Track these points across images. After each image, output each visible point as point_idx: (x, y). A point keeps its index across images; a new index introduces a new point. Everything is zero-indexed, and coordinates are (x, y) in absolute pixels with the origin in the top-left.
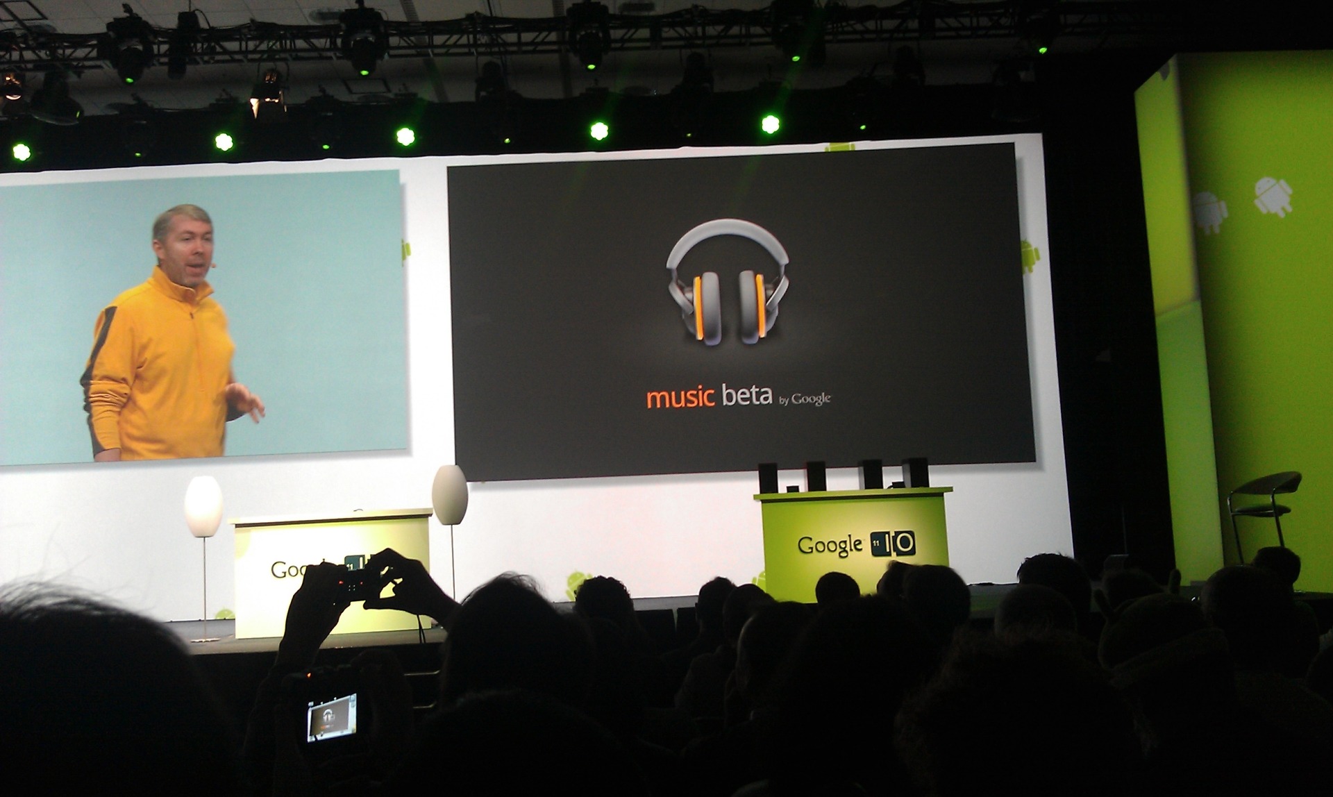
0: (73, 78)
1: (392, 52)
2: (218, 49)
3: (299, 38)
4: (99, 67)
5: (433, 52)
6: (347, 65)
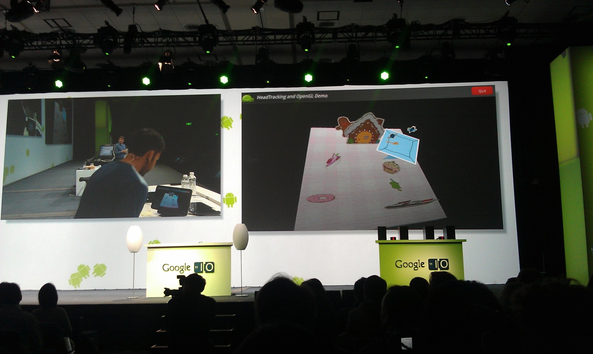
1: (220, 43)
2: (145, 41)
3: (180, 37)
4: (94, 48)
5: (237, 43)
6: (200, 49)
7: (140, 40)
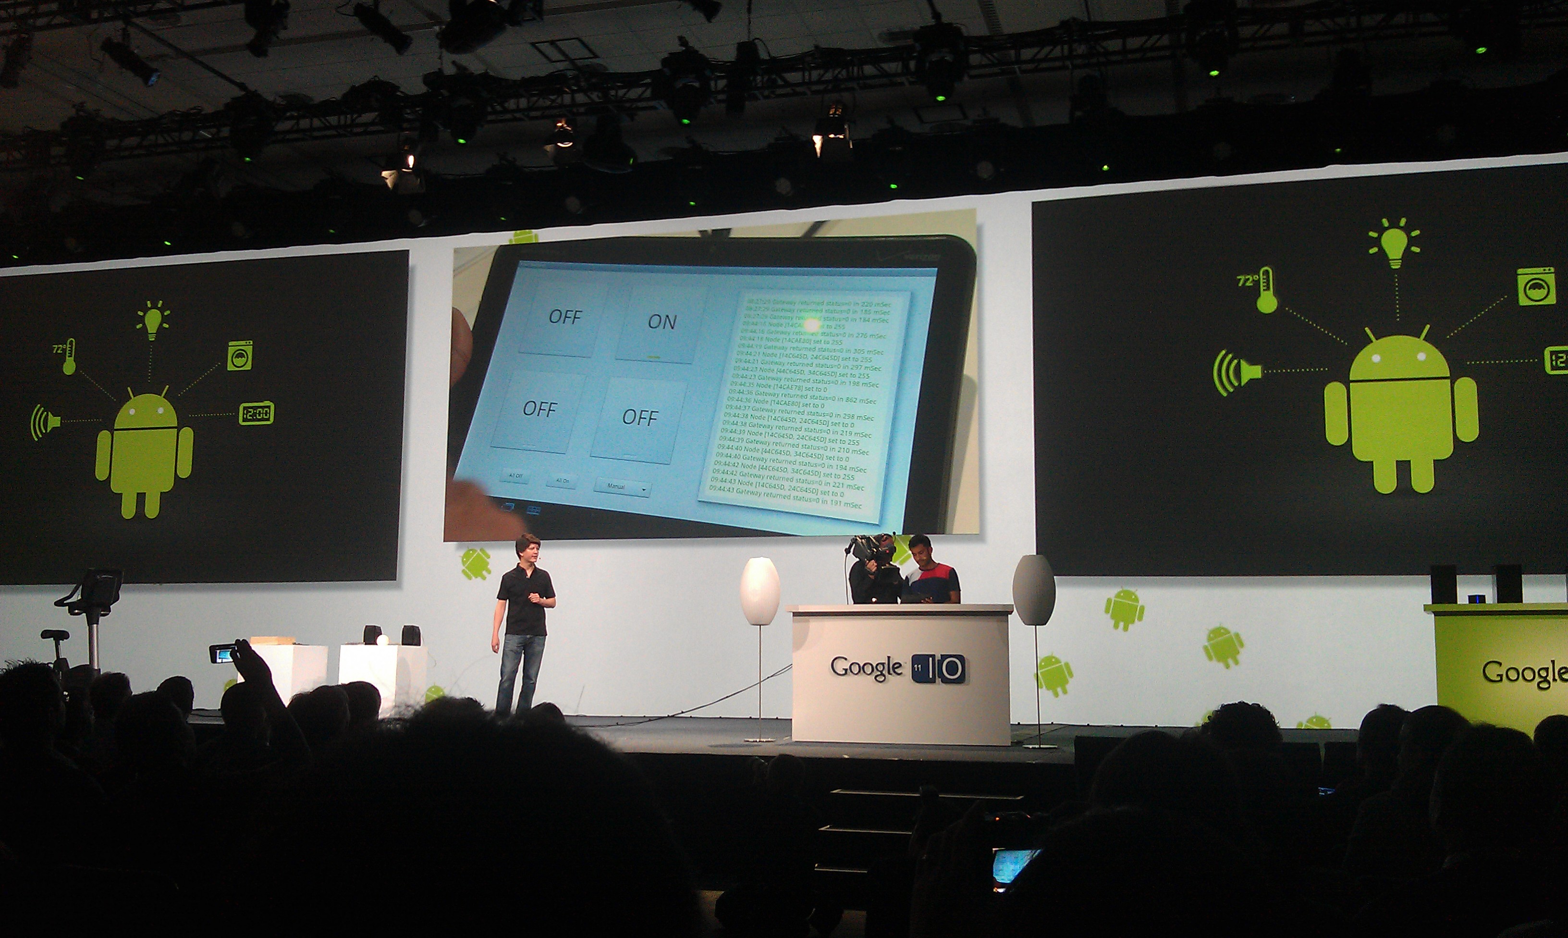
0: (625, 122)
1: (972, 72)
2: (780, 82)
3: (866, 63)
4: (653, 108)
5: (1020, 68)
6: (920, 90)
7: (765, 79)
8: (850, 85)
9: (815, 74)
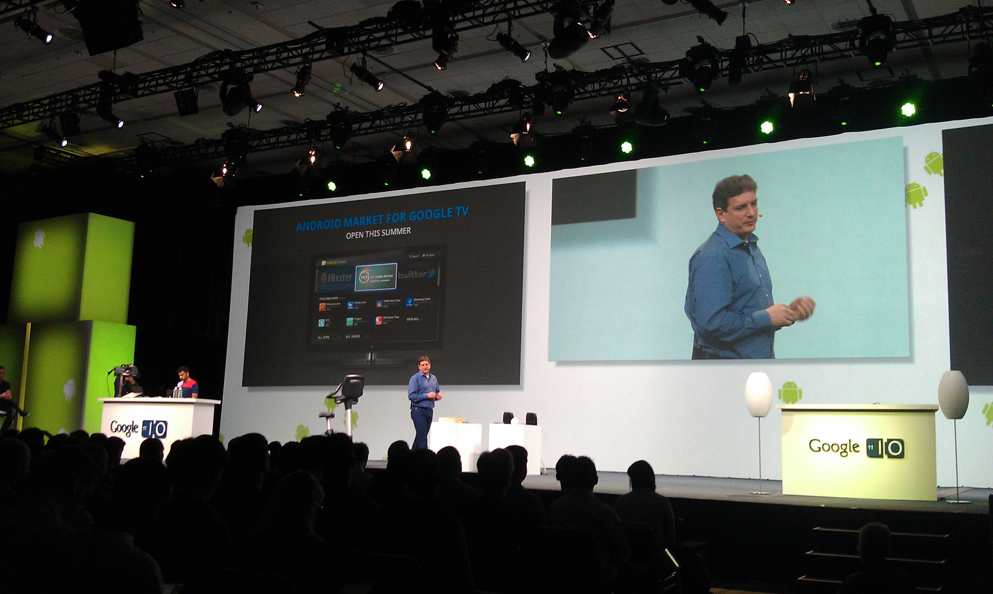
0: (662, 93)
1: (899, 46)
2: (765, 60)
3: (826, 44)
4: (681, 83)
5: (932, 41)
6: (864, 59)
7: (755, 59)
8: (812, 59)
9: (789, 54)
